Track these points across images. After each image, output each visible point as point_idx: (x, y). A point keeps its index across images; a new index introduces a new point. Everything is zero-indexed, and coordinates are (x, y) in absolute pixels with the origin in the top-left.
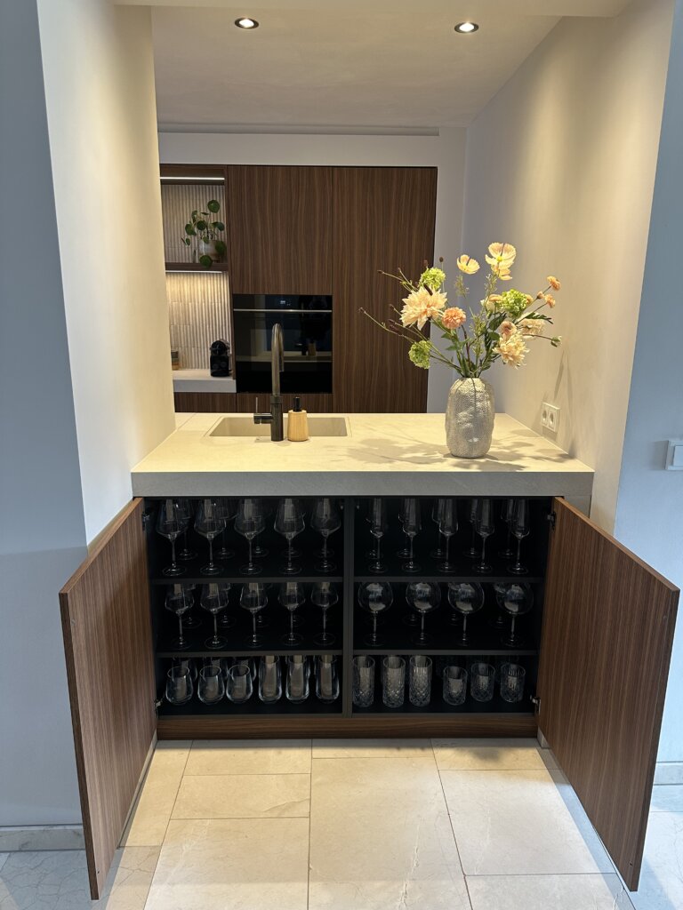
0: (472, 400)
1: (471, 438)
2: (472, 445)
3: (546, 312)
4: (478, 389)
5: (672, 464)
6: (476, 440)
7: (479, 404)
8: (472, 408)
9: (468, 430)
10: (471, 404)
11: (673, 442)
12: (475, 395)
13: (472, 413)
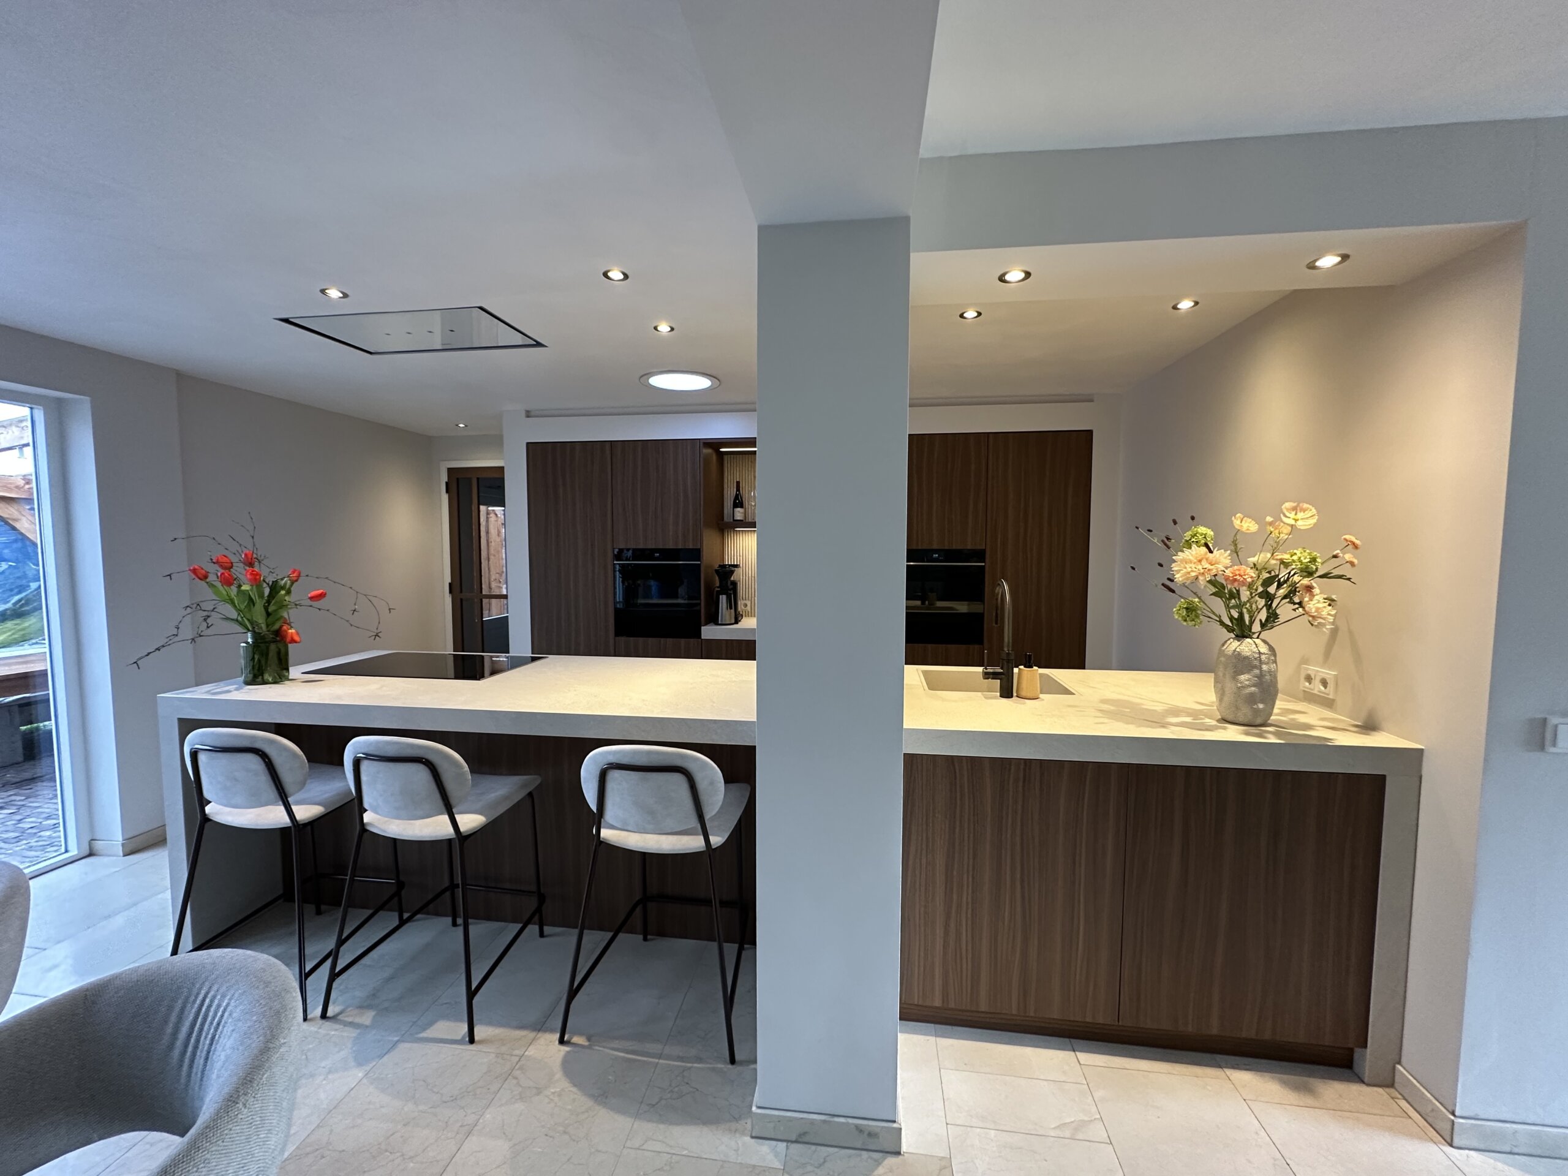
0: (1256, 663)
1: (1256, 703)
2: (1257, 712)
3: (1346, 571)
4: (1262, 650)
5: (1554, 744)
6: (1261, 706)
7: (1265, 667)
8: (1257, 671)
9: (1252, 694)
10: (1255, 667)
11: (1554, 720)
12: (1260, 657)
13: (1257, 677)
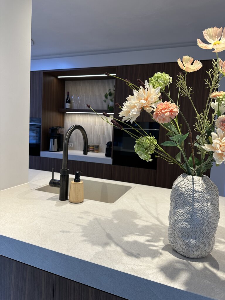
0: (190, 200)
1: (188, 238)
2: (188, 246)
4: (197, 188)
6: (193, 242)
7: (197, 205)
8: (189, 208)
9: (184, 229)
10: (188, 203)
12: (193, 194)
13: (189, 213)
